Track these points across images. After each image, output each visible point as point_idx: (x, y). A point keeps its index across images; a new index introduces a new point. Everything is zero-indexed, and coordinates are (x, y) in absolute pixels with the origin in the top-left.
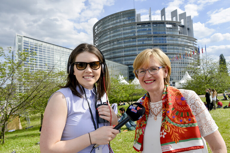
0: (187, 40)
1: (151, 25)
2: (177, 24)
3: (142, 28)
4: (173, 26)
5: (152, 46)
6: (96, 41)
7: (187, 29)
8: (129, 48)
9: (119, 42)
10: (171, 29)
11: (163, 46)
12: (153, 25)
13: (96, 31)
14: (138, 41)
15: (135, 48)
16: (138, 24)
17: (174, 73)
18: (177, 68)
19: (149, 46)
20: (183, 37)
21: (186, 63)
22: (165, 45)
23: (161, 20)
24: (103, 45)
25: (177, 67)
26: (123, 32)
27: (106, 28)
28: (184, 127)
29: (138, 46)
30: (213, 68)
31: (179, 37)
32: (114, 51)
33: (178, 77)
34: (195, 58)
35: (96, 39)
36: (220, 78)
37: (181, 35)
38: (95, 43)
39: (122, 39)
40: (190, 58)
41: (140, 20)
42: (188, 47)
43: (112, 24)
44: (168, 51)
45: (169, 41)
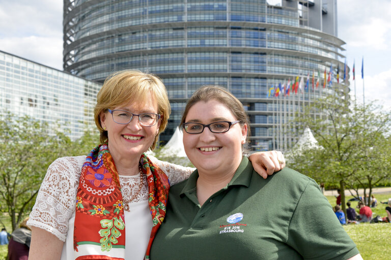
3: (200, 2)
4: (285, 2)
5: (227, 52)
6: (72, 27)
7: (321, 14)
8: (164, 54)
9: (138, 35)
10: (279, 10)
11: (256, 56)
14: (190, 36)
15: (180, 56)
17: (281, 128)
19: (219, 52)
20: (309, 35)
21: (312, 105)
22: (263, 52)
24: (90, 41)
25: (290, 113)
26: (149, 8)
29: (190, 51)
31: (298, 34)
32: (120, 61)
33: (290, 141)
35: (71, 24)
37: (304, 27)
38: (68, 35)
39: (145, 28)
40: (323, 90)
42: (323, 60)
44: (268, 68)
45: (272, 43)
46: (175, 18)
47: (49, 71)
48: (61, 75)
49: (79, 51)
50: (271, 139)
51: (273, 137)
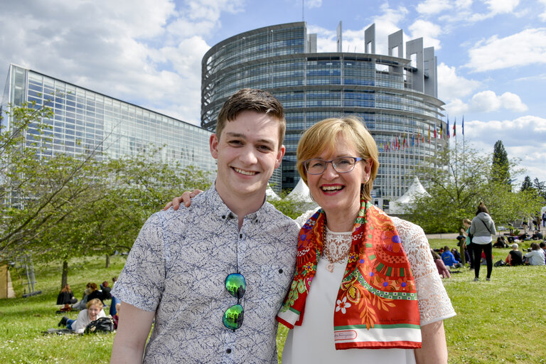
0: (422, 102)
1: (340, 62)
2: (401, 64)
3: (318, 68)
4: (391, 67)
5: (340, 111)
6: (208, 91)
7: (424, 78)
10: (387, 75)
11: (366, 115)
12: (345, 64)
13: (209, 68)
14: (309, 98)
15: (300, 115)
16: (310, 59)
17: (388, 178)
18: (396, 167)
19: (333, 112)
20: (412, 97)
21: (417, 158)
22: (372, 111)
23: (363, 52)
25: (396, 164)
26: (273, 75)
27: (234, 63)
28: (390, 298)
29: (308, 111)
30: (475, 171)
31: (403, 96)
33: (396, 188)
34: (438, 147)
35: (208, 88)
36: (491, 194)
37: (408, 90)
38: (205, 98)
40: (427, 145)
41: (316, 49)
42: (424, 119)
43: (248, 55)
44: (376, 125)
45: (381, 104)
46: (296, 83)
47: (191, 128)
48: (201, 131)
49: (215, 111)
50: (379, 187)
51: (381, 186)
